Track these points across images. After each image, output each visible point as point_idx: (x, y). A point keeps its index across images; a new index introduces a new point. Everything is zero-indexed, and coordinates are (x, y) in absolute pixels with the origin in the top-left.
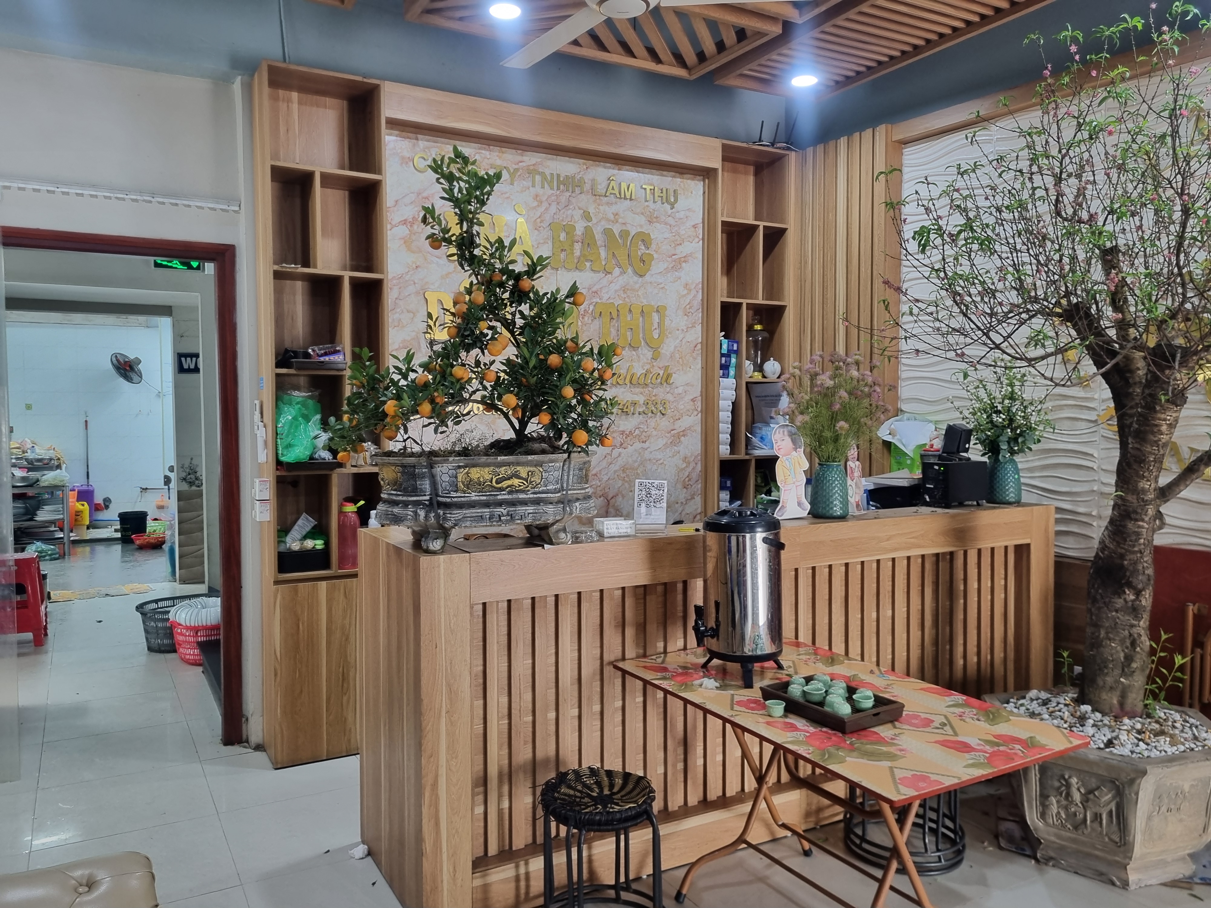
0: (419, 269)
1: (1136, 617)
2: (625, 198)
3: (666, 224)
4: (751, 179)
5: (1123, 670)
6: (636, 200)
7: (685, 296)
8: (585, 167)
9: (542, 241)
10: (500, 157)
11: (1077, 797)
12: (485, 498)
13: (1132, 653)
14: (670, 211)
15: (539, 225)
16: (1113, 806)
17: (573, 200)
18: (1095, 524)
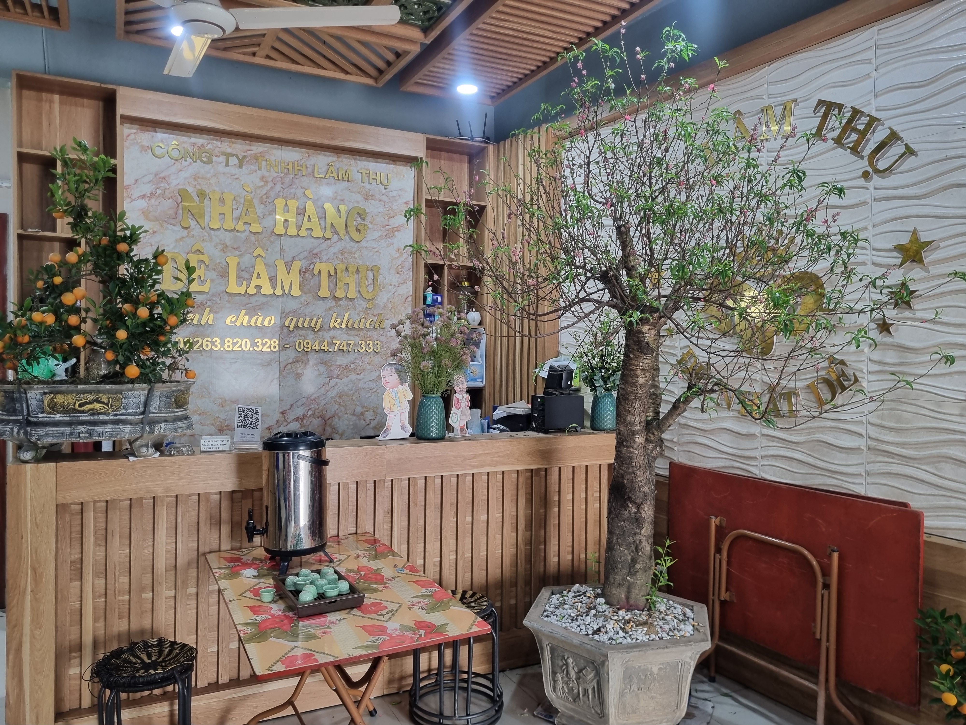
0: (156, 234)
1: (638, 526)
2: (343, 180)
3: (380, 201)
4: (466, 166)
5: (630, 570)
6: (353, 181)
7: (397, 258)
8: (307, 155)
9: (267, 213)
10: (230, 147)
11: (573, 675)
12: (68, 419)
13: (637, 556)
14: (384, 191)
15: (265, 200)
16: (595, 683)
17: (296, 181)
18: (675, 448)
